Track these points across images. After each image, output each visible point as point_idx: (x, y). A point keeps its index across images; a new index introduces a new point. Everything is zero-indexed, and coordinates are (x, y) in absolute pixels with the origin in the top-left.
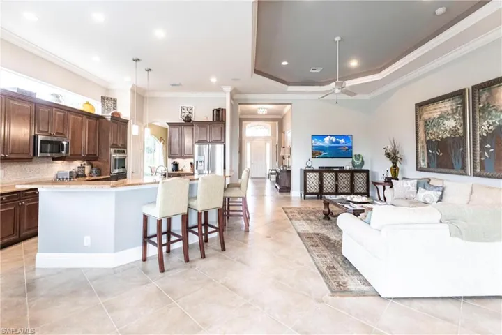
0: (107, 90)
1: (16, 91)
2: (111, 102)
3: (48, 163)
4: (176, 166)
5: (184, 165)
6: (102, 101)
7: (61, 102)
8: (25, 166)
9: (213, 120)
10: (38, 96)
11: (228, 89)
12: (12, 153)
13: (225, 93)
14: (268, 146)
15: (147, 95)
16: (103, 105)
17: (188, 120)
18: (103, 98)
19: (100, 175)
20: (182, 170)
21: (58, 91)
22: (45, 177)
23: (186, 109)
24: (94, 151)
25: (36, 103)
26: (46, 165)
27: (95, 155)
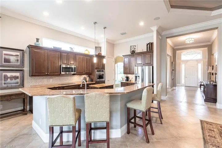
0: (98, 43)
1: (53, 48)
2: (99, 49)
3: (71, 76)
4: (127, 78)
5: (132, 77)
6: (95, 49)
7: (73, 51)
8: (61, 77)
9: (147, 50)
10: (62, 49)
11: (155, 29)
12: (51, 73)
13: (152, 31)
14: (200, 66)
15: (115, 43)
16: (96, 50)
17: (133, 53)
18: (96, 47)
19: (92, 82)
20: (130, 81)
21: (72, 46)
22: (69, 82)
23: (132, 47)
24: (89, 71)
25: (60, 52)
26: (70, 77)
27: (90, 73)
